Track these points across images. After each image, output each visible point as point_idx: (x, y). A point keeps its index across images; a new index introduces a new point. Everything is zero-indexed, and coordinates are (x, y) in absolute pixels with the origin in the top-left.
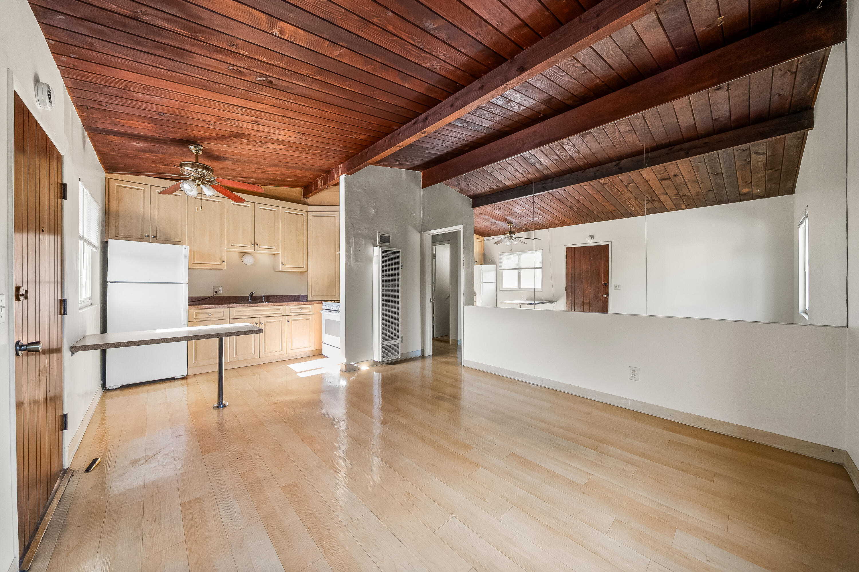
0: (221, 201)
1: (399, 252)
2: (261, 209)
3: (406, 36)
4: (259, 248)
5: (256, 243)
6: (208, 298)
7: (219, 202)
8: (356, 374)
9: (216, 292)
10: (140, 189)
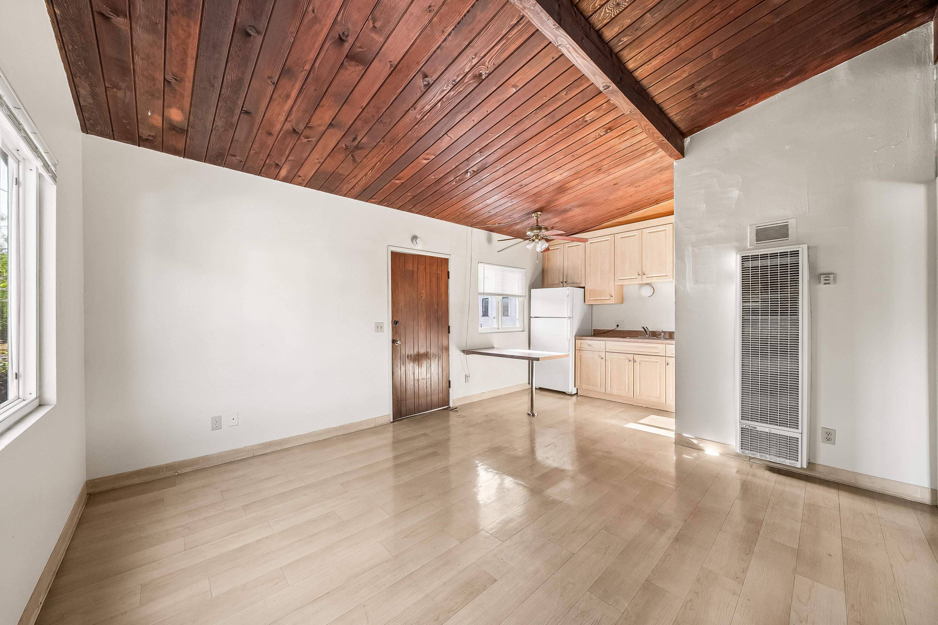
0: (609, 239)
1: (798, 251)
2: (649, 233)
3: (438, 96)
4: (647, 277)
5: (643, 272)
6: (611, 331)
7: (608, 240)
8: (695, 455)
9: (618, 326)
10: (558, 249)
